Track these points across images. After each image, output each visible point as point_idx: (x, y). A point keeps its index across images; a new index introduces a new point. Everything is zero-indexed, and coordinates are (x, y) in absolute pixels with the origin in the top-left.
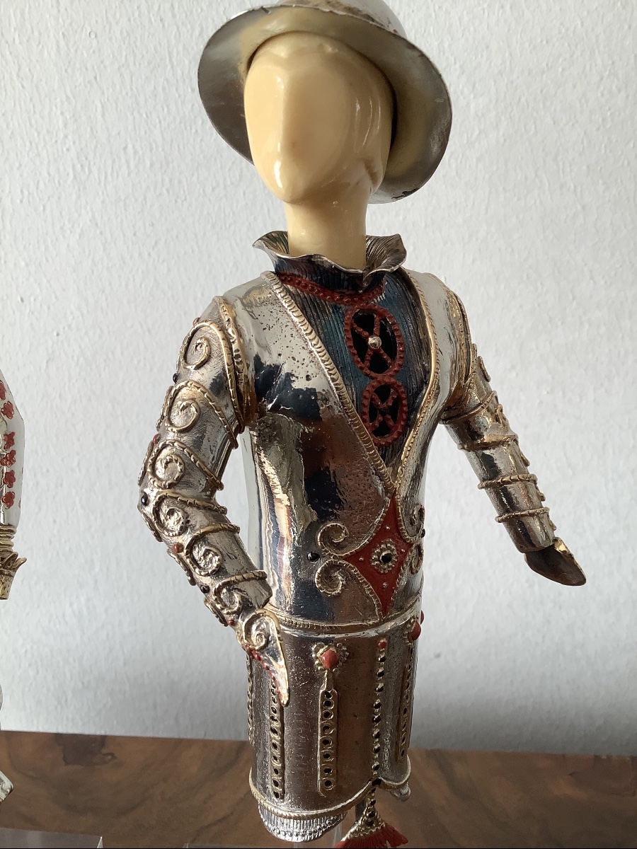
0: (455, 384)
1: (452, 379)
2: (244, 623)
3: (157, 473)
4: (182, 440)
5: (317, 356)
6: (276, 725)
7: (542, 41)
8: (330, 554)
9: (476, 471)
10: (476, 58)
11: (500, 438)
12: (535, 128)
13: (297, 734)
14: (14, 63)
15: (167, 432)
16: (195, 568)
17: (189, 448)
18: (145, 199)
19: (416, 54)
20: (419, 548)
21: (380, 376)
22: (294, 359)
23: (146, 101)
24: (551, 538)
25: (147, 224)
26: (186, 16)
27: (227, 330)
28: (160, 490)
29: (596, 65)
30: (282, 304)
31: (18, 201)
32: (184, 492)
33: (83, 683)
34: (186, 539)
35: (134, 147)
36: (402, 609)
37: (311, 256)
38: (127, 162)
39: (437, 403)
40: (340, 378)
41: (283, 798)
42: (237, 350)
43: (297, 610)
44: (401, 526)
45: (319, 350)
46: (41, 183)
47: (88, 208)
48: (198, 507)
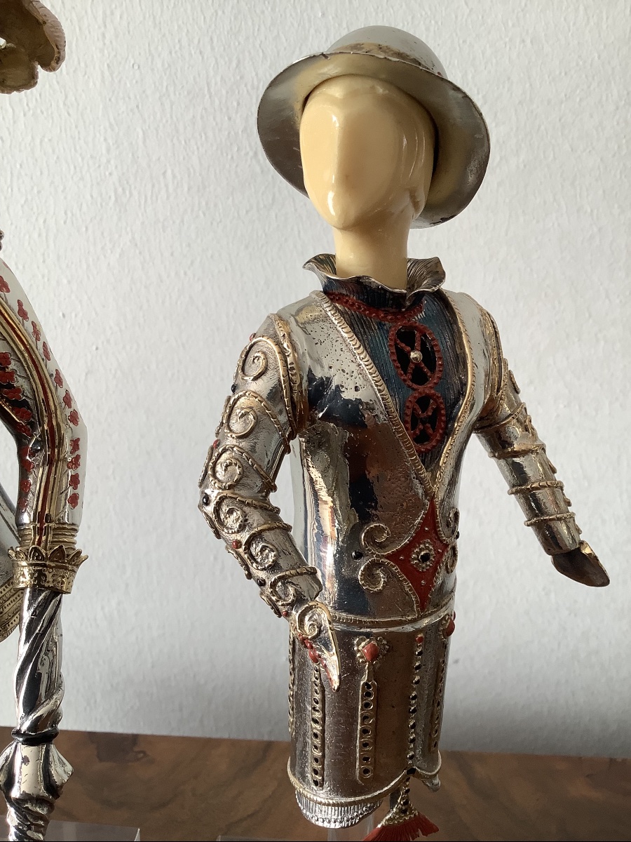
0: (488, 396)
1: (486, 392)
2: (298, 614)
3: (217, 475)
4: (241, 445)
5: (365, 369)
6: (318, 715)
7: (560, 73)
8: (372, 553)
9: (506, 477)
10: (498, 89)
11: (529, 447)
12: (554, 154)
13: (337, 723)
14: (61, 92)
15: (225, 437)
16: (252, 563)
17: (247, 453)
18: (183, 221)
19: (460, 95)
20: (454, 549)
21: (421, 388)
22: (343, 371)
23: (185, 128)
24: (577, 541)
25: (184, 245)
26: (224, 49)
27: (282, 344)
28: (221, 491)
29: (612, 96)
30: (332, 321)
31: (62, 222)
32: (242, 492)
33: (112, 686)
34: (244, 537)
35: (173, 171)
36: (438, 606)
37: (359, 278)
38: (166, 186)
39: (472, 414)
40: (386, 389)
41: (322, 786)
42: (292, 363)
43: (341, 605)
44: (439, 527)
45: (366, 363)
46: (84, 206)
47: (128, 229)
48: (255, 507)
